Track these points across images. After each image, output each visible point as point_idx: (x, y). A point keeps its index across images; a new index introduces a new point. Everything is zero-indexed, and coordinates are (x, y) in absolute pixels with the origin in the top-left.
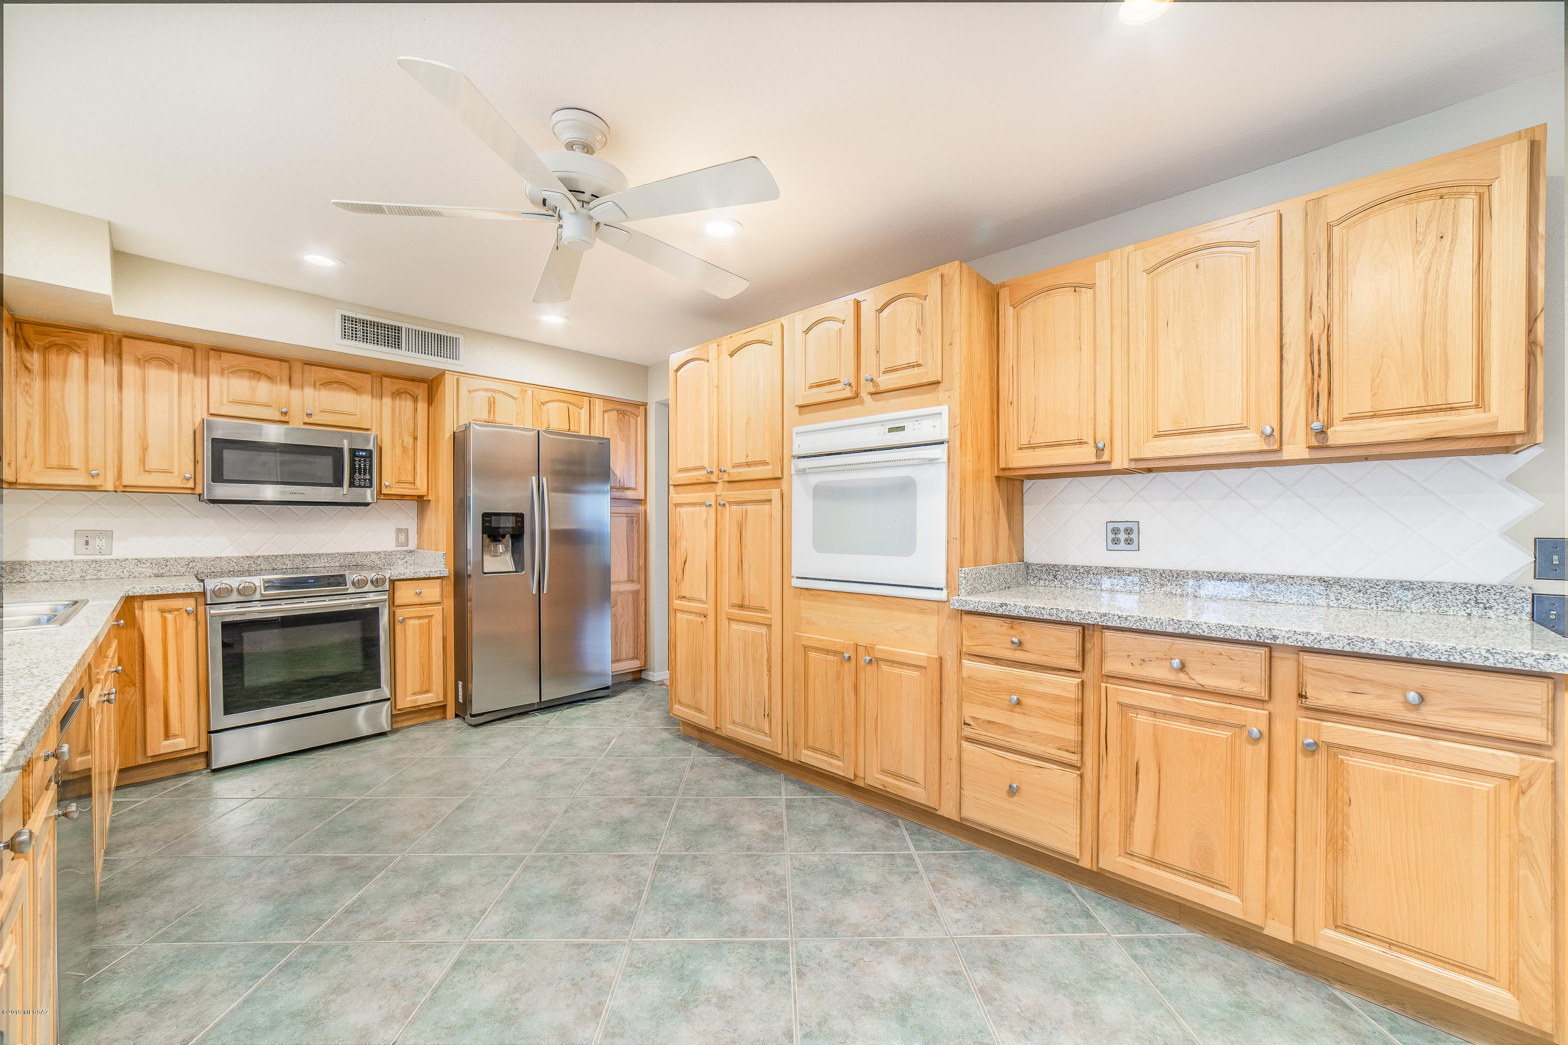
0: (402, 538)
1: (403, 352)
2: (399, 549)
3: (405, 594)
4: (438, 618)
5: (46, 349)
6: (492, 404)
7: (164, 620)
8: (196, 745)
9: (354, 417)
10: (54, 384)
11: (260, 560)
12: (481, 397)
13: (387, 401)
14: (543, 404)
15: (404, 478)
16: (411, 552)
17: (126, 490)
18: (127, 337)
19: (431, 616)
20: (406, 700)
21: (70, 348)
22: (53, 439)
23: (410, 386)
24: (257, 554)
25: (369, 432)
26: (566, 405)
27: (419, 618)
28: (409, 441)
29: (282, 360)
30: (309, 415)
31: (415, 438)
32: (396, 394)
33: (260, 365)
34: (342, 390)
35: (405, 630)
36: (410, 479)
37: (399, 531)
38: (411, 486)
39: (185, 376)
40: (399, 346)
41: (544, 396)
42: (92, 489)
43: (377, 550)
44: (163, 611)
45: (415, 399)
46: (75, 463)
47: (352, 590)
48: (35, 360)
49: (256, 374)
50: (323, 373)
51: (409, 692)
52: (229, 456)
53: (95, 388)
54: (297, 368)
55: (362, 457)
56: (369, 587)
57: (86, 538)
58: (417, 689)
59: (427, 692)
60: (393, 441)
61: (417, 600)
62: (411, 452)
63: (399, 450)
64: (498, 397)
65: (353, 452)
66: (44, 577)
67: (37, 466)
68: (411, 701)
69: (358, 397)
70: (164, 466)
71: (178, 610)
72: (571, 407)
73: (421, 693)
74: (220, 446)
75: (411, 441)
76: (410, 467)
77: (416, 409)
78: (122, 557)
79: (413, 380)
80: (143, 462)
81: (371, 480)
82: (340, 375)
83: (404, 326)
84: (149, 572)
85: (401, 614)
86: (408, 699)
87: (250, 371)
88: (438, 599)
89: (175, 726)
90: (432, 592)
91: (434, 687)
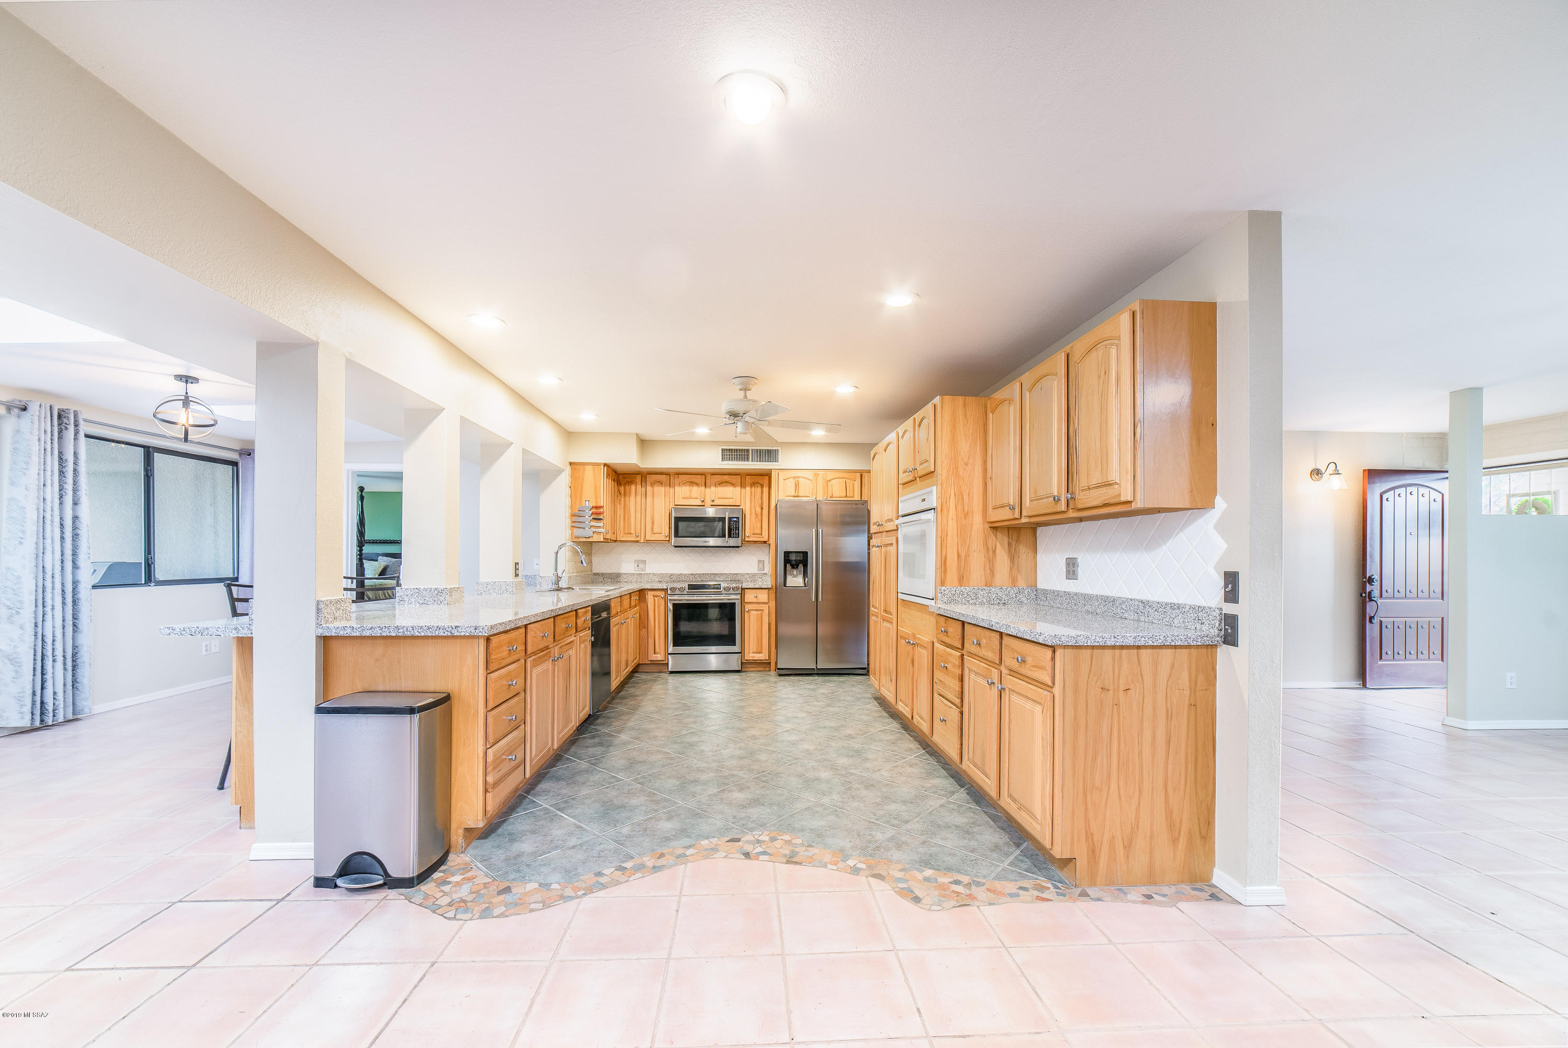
0: (761, 566)
1: (750, 463)
2: (759, 572)
3: (749, 597)
4: (766, 612)
5: (625, 484)
6: (797, 486)
7: (655, 600)
8: (664, 659)
9: (732, 500)
10: (627, 498)
11: (697, 575)
12: (791, 483)
13: (748, 489)
14: (829, 481)
15: (756, 532)
16: (765, 574)
17: (648, 542)
18: (648, 474)
19: (763, 610)
20: (750, 655)
21: (630, 482)
22: (626, 521)
23: (759, 479)
24: (696, 573)
25: (740, 507)
26: (844, 480)
27: (757, 610)
28: (758, 510)
29: (701, 474)
30: (713, 501)
31: (762, 508)
32: (753, 484)
33: (693, 478)
34: (727, 486)
35: (749, 616)
36: (759, 532)
37: (759, 561)
38: (760, 536)
39: (666, 488)
40: (748, 460)
41: (830, 476)
42: (637, 541)
43: (749, 572)
44: (654, 596)
45: (762, 486)
46: (632, 532)
47: (724, 592)
48: (622, 489)
49: (692, 483)
50: (718, 478)
51: (751, 652)
52: (681, 524)
53: (639, 498)
54: (708, 477)
55: (734, 521)
56: (731, 591)
57: (638, 563)
58: (755, 651)
59: (760, 653)
60: (751, 511)
61: (755, 600)
62: (760, 517)
63: (754, 516)
64: (800, 480)
65: (730, 519)
66: (626, 580)
67: (622, 534)
68: (752, 656)
69: (735, 489)
70: (659, 531)
71: (659, 596)
72: (847, 480)
73: (757, 653)
74: (678, 519)
75: (760, 510)
76: (759, 525)
77: (762, 492)
78: (649, 573)
79: (762, 475)
80: (652, 530)
81: (738, 534)
82: (726, 478)
83: (750, 448)
84: (657, 580)
85: (747, 607)
86: (751, 655)
87: (690, 482)
88: (766, 601)
89: (657, 650)
90: (763, 596)
91: (764, 651)
